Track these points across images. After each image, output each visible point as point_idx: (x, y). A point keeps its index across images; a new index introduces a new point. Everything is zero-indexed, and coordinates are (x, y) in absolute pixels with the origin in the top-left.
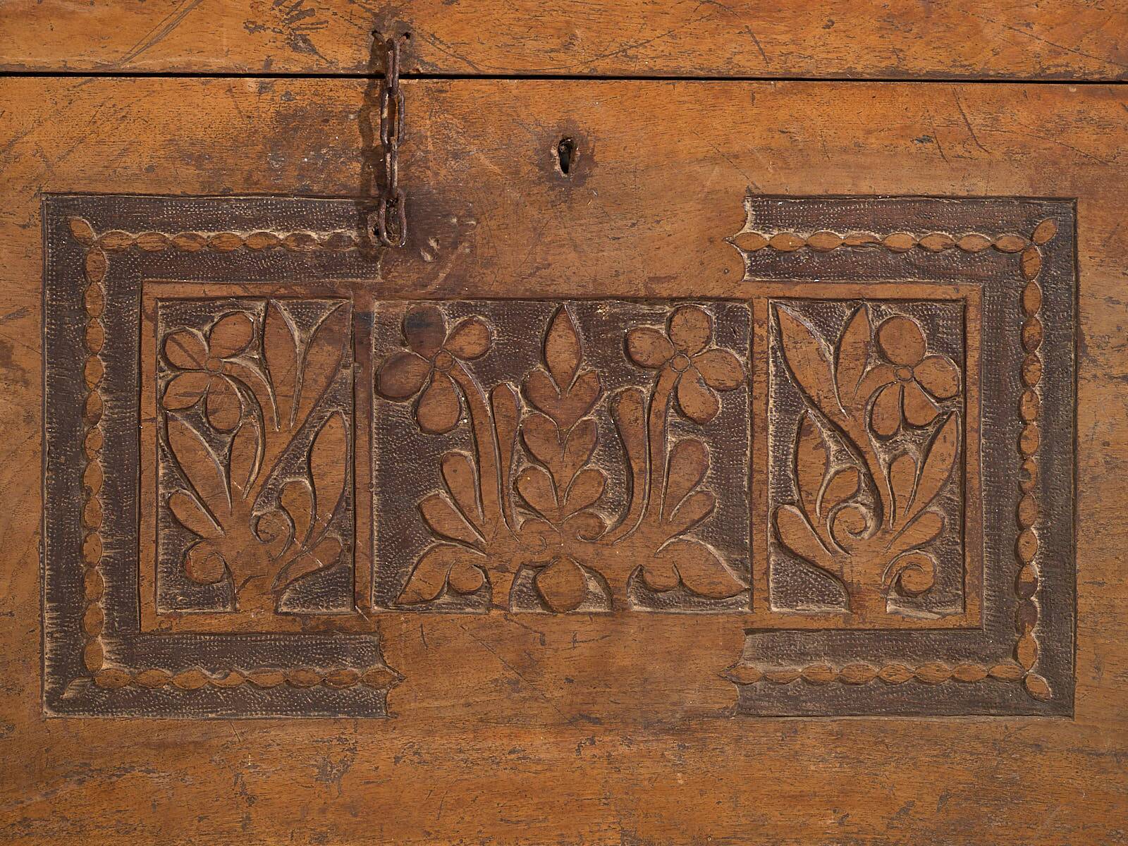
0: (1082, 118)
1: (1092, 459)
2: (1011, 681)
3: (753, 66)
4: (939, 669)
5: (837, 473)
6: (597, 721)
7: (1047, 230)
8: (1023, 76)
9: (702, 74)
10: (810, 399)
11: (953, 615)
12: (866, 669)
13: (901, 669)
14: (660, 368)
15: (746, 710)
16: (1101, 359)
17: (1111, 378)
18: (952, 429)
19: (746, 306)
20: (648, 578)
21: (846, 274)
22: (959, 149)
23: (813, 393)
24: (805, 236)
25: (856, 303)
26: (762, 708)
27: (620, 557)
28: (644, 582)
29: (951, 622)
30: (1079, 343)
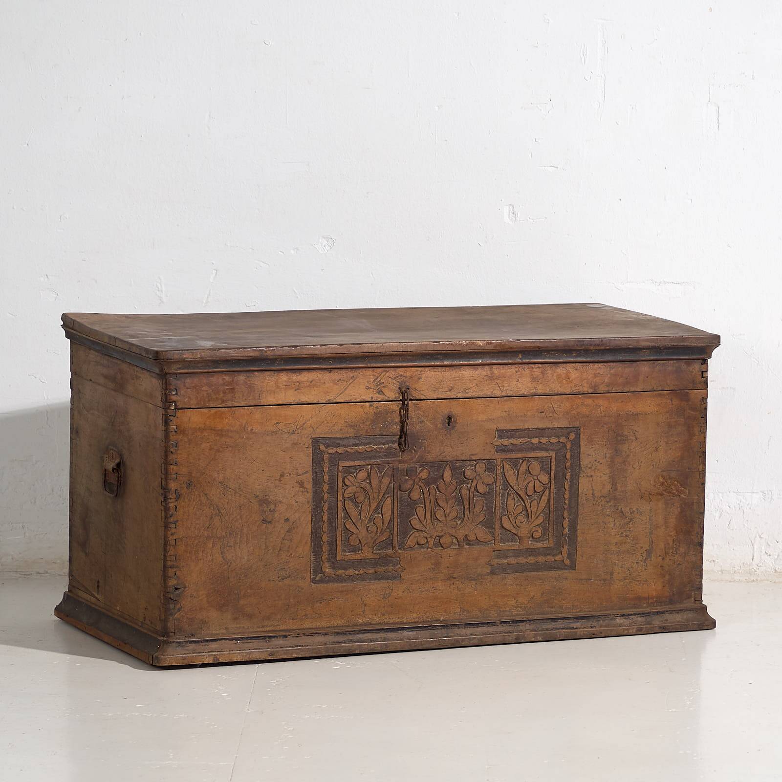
0: (583, 404)
1: (582, 499)
2: (560, 561)
3: (498, 393)
4: (541, 559)
5: (517, 506)
6: (455, 578)
7: (572, 436)
8: (567, 393)
9: (485, 396)
10: (511, 486)
11: (546, 544)
12: (522, 560)
13: (531, 560)
14: (472, 480)
15: (492, 573)
16: (585, 471)
17: (588, 476)
18: (547, 492)
19: (495, 461)
20: (468, 538)
21: (520, 450)
22: (551, 415)
23: (511, 484)
24: (511, 440)
25: (524, 459)
26: (497, 572)
27: (461, 533)
28: (467, 539)
29: (545, 545)
30: (580, 467)
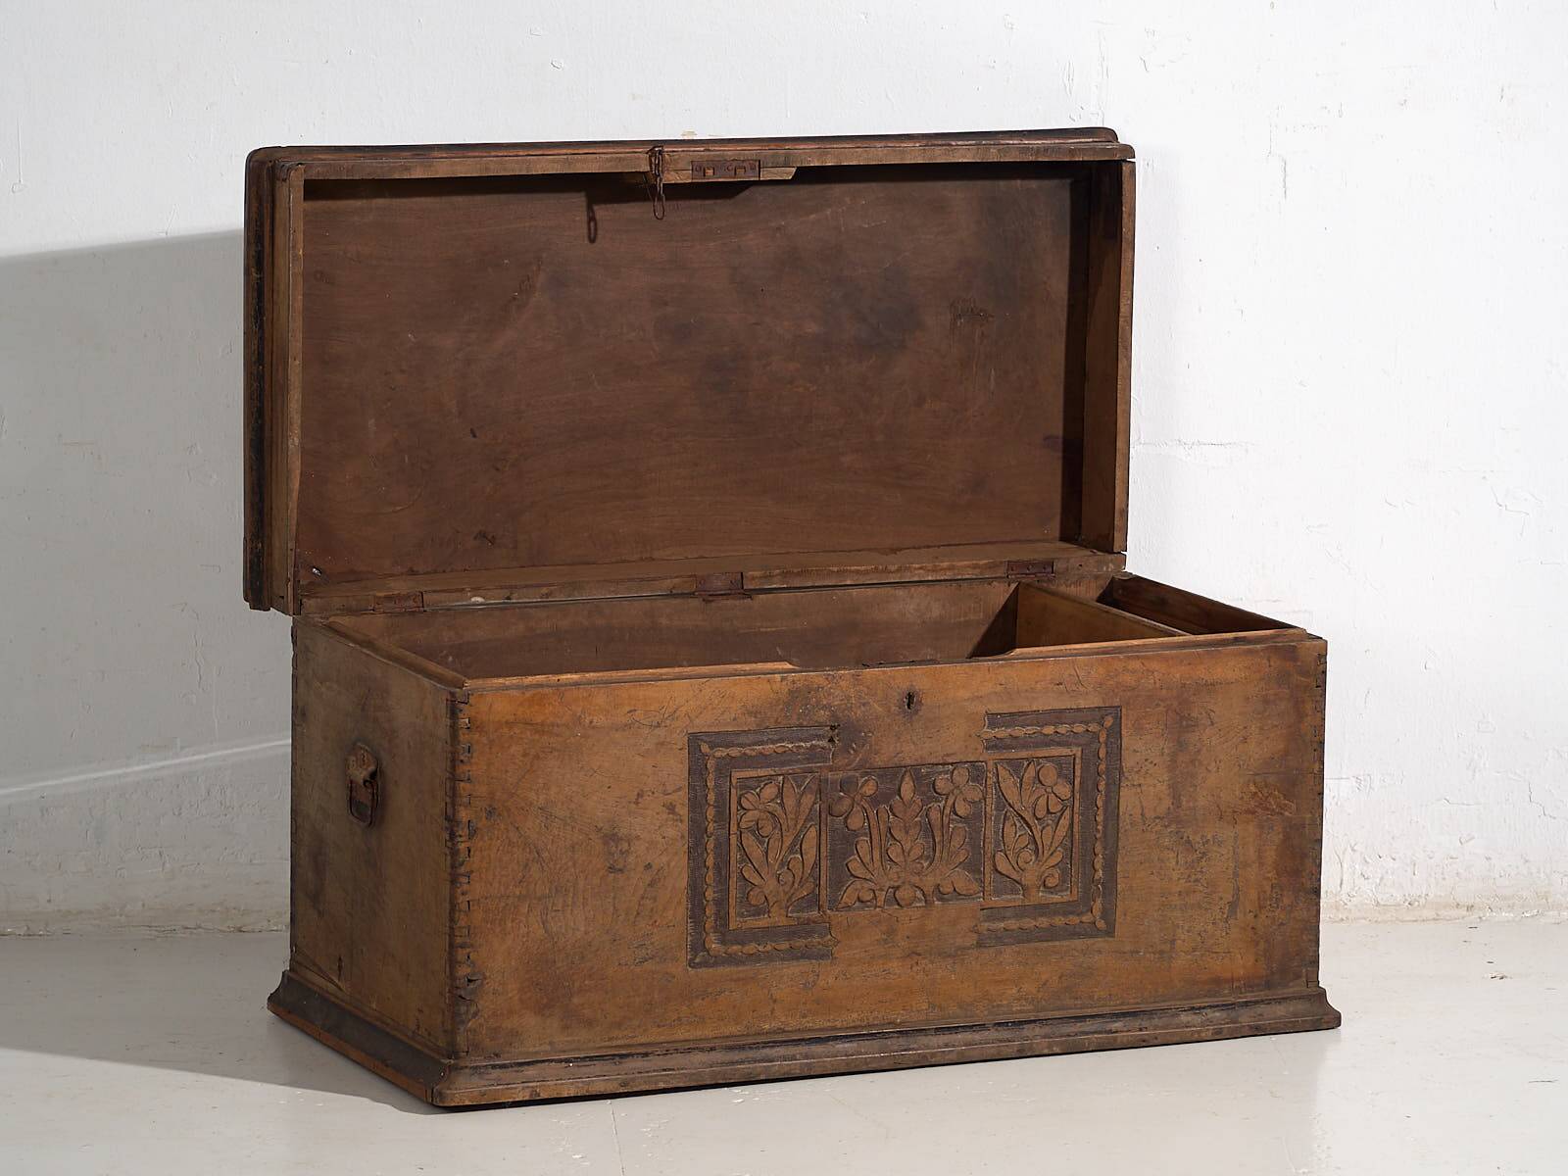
0: (1125, 669)
1: (1125, 822)
2: (1090, 923)
4: (1059, 921)
5: (1020, 836)
6: (919, 955)
7: (1109, 722)
10: (1009, 804)
11: (1066, 897)
12: (1029, 923)
13: (1043, 922)
14: (947, 795)
15: (980, 945)
16: (1130, 778)
17: (1134, 785)
18: (1068, 812)
19: (984, 764)
20: (941, 889)
21: (1025, 746)
22: (1074, 687)
23: (1011, 801)
24: (1009, 731)
25: (1030, 760)
26: (987, 943)
27: (929, 882)
28: (940, 891)
29: (1066, 899)
30: (1121, 771)
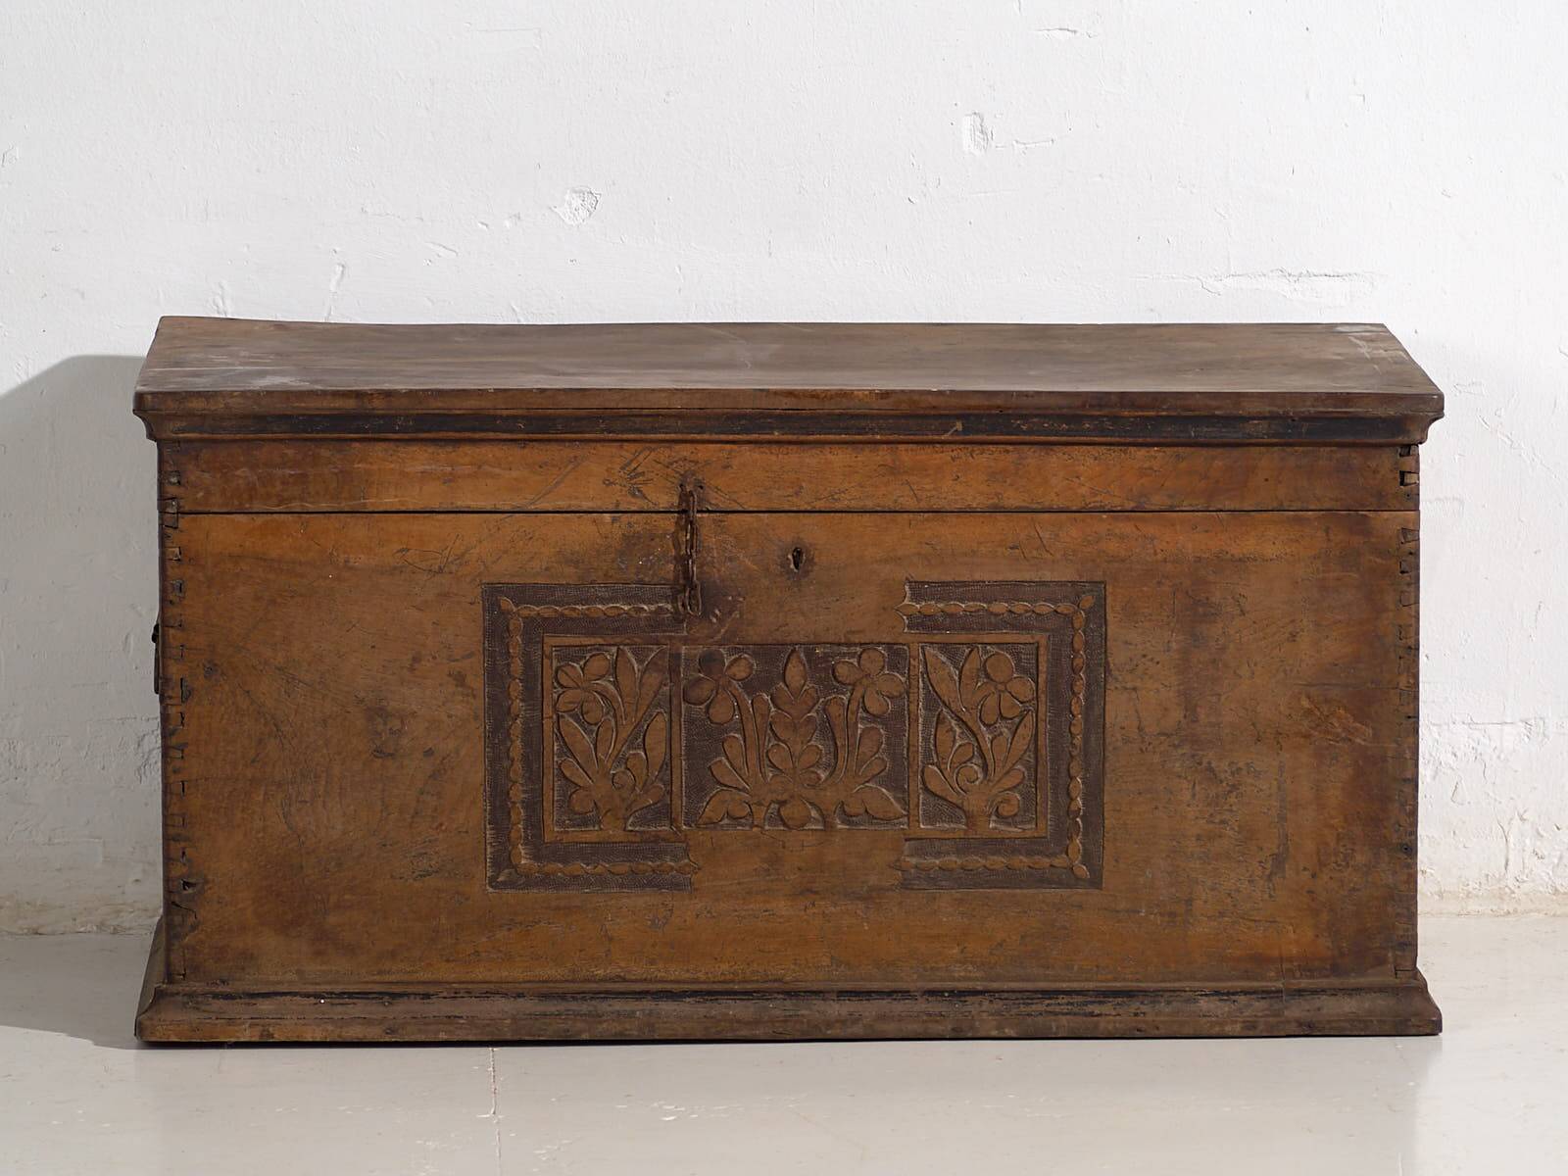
0: (1110, 533)
1: (1114, 737)
2: (1065, 868)
3: (911, 504)
4: (1022, 861)
5: (960, 746)
6: (816, 893)
7: (1088, 601)
8: (1074, 508)
9: (879, 509)
10: (944, 702)
11: (1029, 830)
12: (977, 861)
14: (854, 685)
15: (905, 886)
16: (1120, 678)
17: (1126, 689)
18: (1029, 720)
19: (905, 647)
20: (846, 808)
21: (966, 628)
22: (1035, 553)
23: (946, 699)
24: (941, 605)
25: (972, 646)
26: (915, 884)
27: (829, 799)
28: (844, 812)
29: (1028, 834)
30: (1107, 670)
